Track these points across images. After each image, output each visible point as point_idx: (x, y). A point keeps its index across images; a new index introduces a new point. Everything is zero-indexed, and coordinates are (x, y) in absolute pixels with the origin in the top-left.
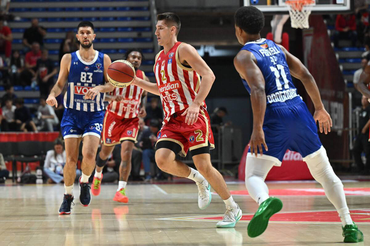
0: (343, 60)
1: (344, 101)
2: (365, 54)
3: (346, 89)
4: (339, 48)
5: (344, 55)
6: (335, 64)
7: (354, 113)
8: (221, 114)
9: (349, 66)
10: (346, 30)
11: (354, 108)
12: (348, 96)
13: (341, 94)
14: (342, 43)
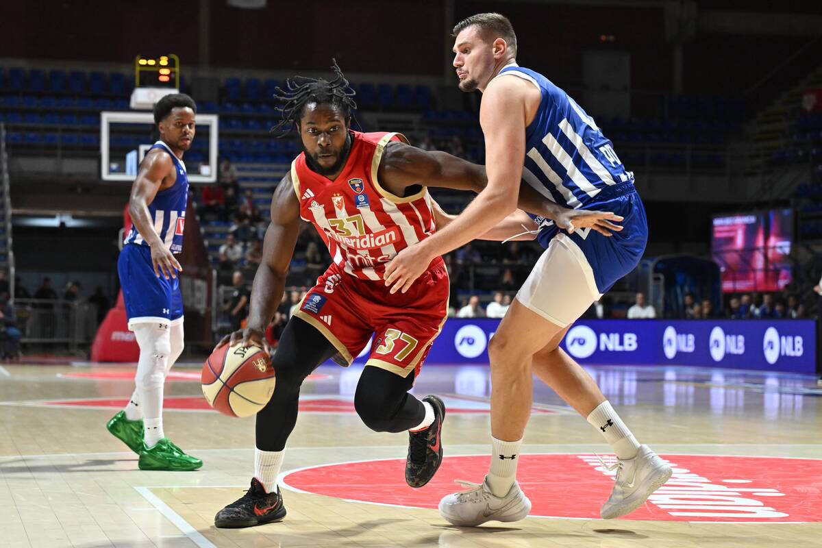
0: (209, 235)
1: (208, 279)
2: (234, 228)
3: (211, 266)
4: (204, 222)
5: (211, 229)
6: (200, 239)
7: (218, 293)
8: (75, 289)
9: (214, 242)
10: (213, 202)
11: (218, 286)
12: (211, 274)
13: (205, 272)
14: (208, 217)
